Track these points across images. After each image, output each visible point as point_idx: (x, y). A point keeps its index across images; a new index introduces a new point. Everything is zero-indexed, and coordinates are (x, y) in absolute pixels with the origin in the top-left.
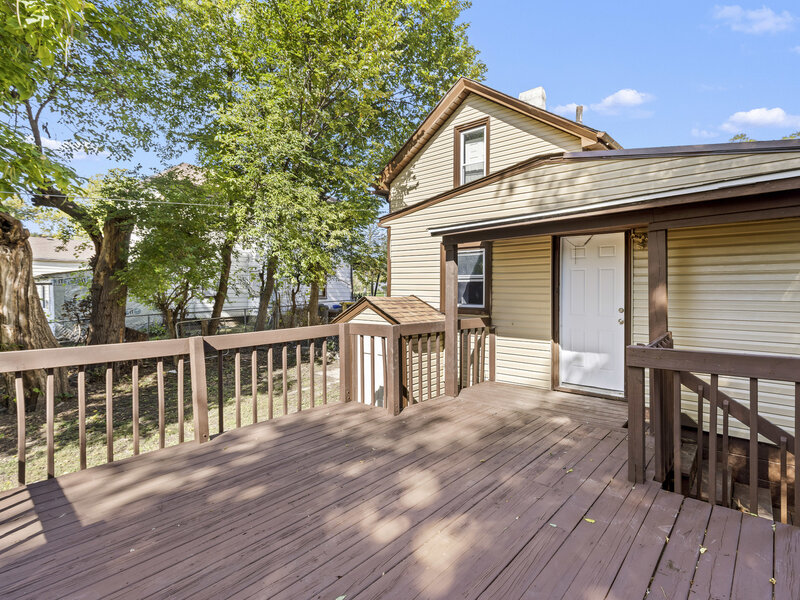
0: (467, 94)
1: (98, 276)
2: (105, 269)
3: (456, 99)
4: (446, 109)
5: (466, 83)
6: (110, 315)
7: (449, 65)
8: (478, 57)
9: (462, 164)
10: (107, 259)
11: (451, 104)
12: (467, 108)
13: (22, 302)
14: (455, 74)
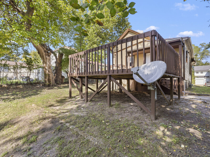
0: (129, 31)
1: (57, 65)
2: (58, 63)
3: (127, 32)
4: (125, 34)
5: (129, 29)
6: (59, 72)
7: (124, 26)
8: (130, 24)
9: (128, 44)
10: (59, 62)
11: (126, 33)
12: (129, 34)
13: (49, 67)
14: (125, 27)
